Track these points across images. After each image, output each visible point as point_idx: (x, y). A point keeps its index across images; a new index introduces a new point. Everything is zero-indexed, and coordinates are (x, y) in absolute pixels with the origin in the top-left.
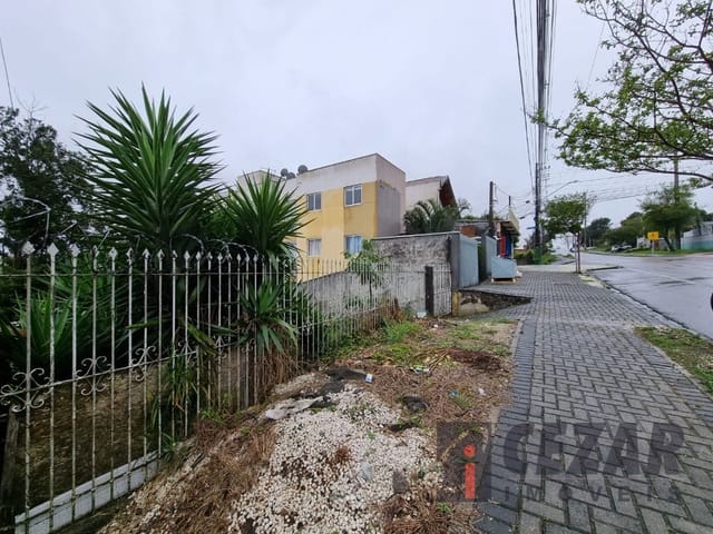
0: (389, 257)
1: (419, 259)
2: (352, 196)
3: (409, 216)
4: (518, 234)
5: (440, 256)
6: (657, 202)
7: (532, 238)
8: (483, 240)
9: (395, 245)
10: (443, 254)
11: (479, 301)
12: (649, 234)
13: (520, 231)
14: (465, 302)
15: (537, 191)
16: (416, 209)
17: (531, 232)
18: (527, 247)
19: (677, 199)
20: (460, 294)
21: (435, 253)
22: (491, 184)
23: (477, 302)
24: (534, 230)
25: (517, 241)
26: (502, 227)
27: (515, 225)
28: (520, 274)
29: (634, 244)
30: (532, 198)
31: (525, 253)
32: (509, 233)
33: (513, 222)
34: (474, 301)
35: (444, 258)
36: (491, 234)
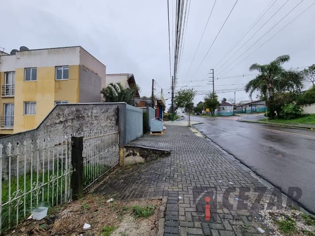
0: (72, 119)
1: (95, 122)
2: (61, 73)
3: (104, 92)
4: (165, 107)
5: (111, 120)
6: (209, 98)
7: (170, 108)
8: (147, 109)
9: (77, 111)
10: (113, 119)
11: (138, 154)
12: (207, 109)
13: (166, 105)
14: (128, 155)
15: (173, 88)
16: (108, 87)
17: (170, 106)
18: (168, 112)
19: (214, 97)
20: (125, 149)
21: (108, 118)
22: (153, 80)
23: (136, 155)
24: (171, 105)
25: (164, 110)
26: (158, 102)
27: (163, 102)
28: (165, 128)
29: (201, 113)
30: (171, 91)
31: (168, 115)
32: (161, 106)
33: (163, 100)
34: (134, 154)
35: (114, 122)
36: (153, 106)
